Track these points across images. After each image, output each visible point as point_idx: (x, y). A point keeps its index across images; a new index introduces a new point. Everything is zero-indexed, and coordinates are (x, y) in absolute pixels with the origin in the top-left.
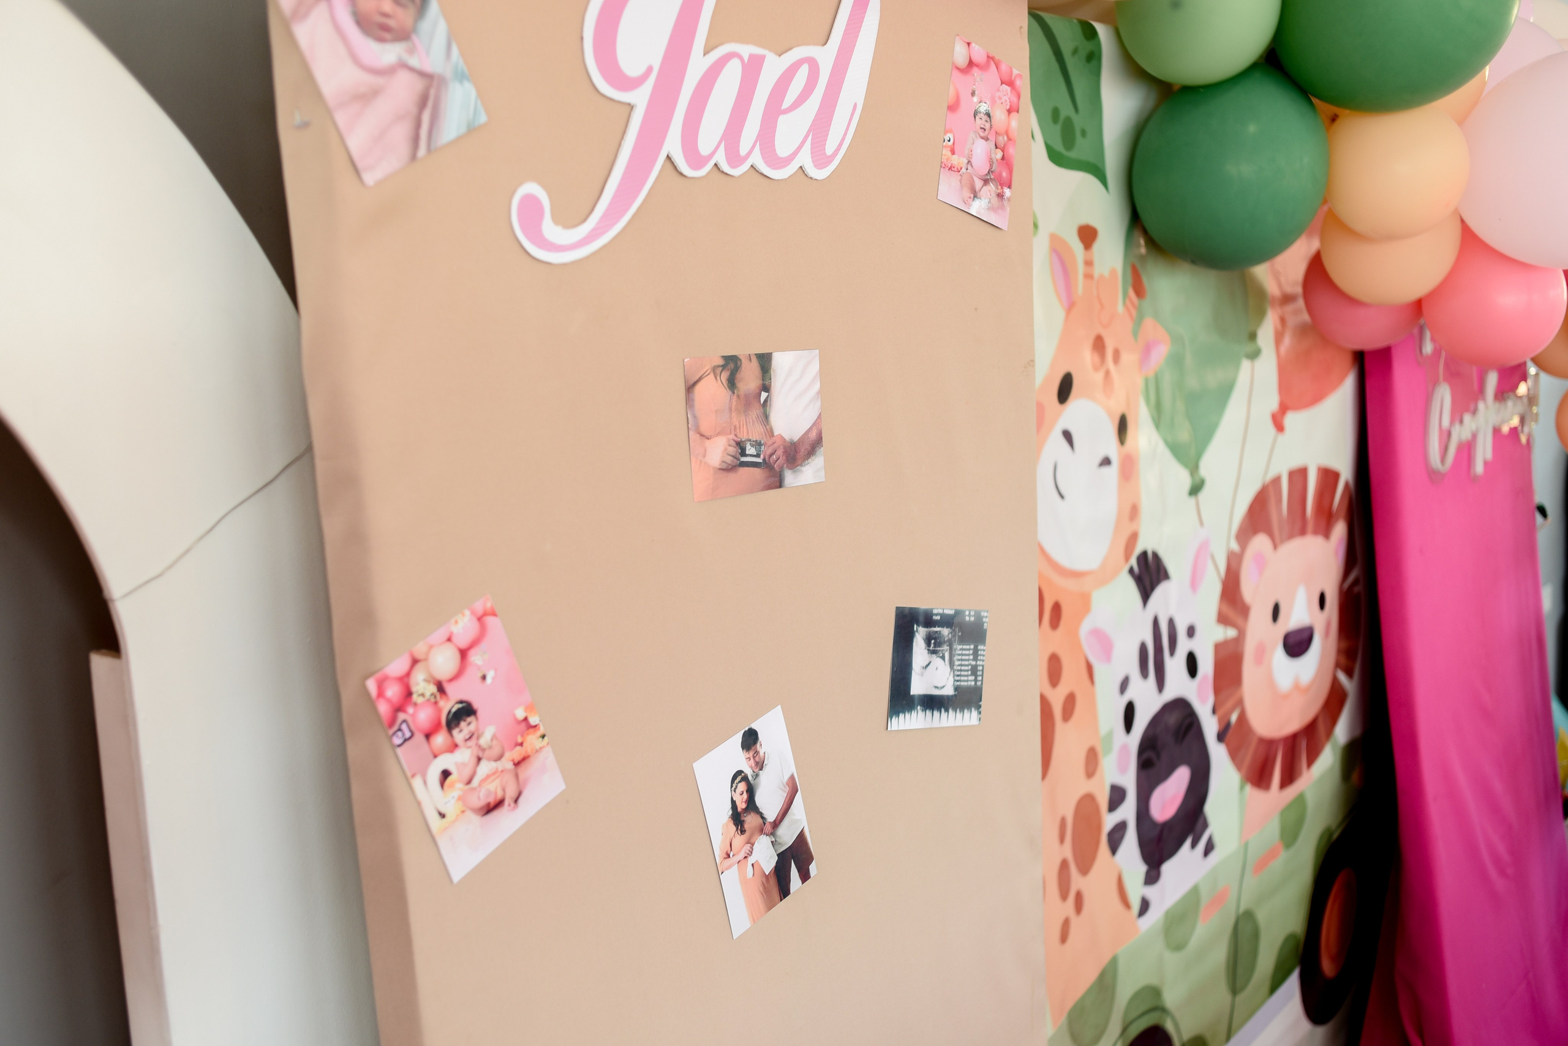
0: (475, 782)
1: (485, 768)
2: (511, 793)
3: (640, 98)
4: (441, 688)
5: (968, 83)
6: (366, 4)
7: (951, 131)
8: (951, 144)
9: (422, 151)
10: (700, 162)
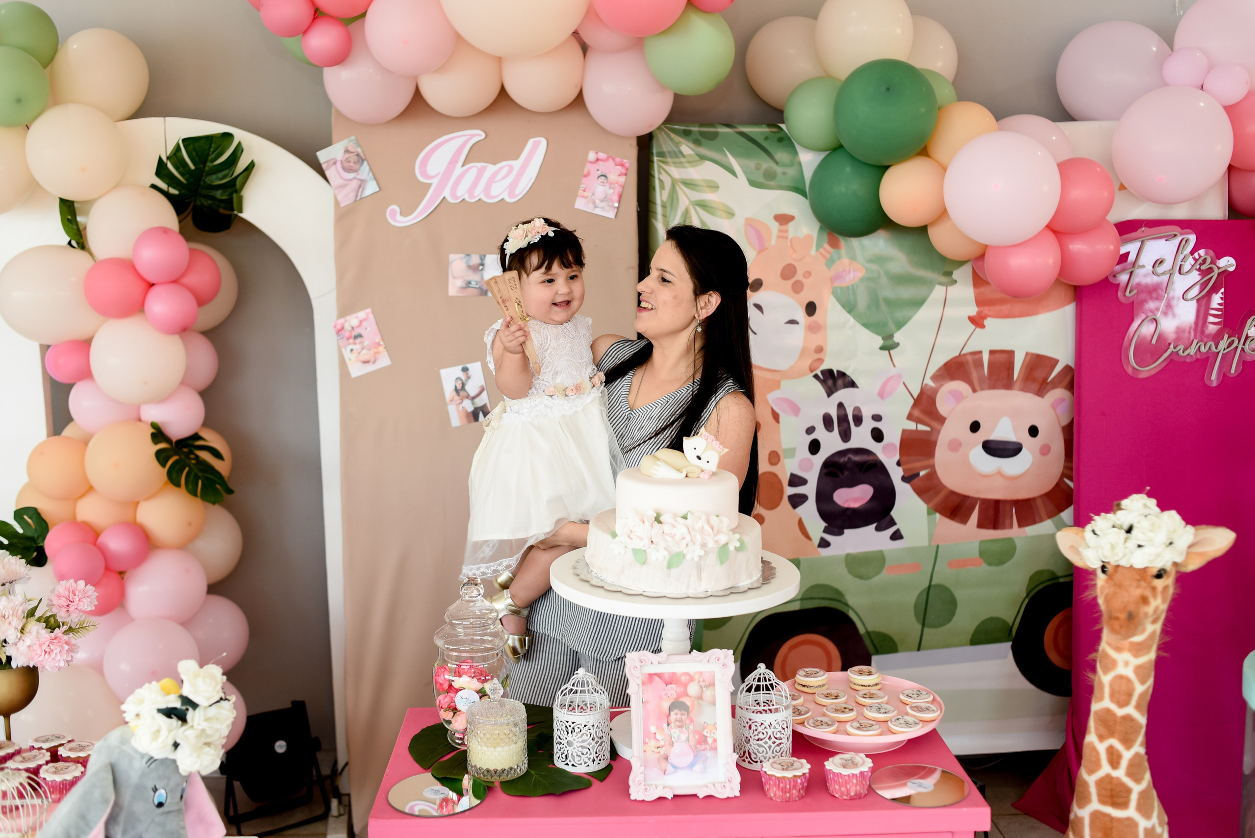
0: (362, 354)
1: (364, 351)
2: (372, 360)
3: (435, 182)
4: (353, 328)
5: (595, 166)
6: (346, 164)
7: (584, 184)
8: (583, 188)
9: (358, 198)
10: (457, 198)
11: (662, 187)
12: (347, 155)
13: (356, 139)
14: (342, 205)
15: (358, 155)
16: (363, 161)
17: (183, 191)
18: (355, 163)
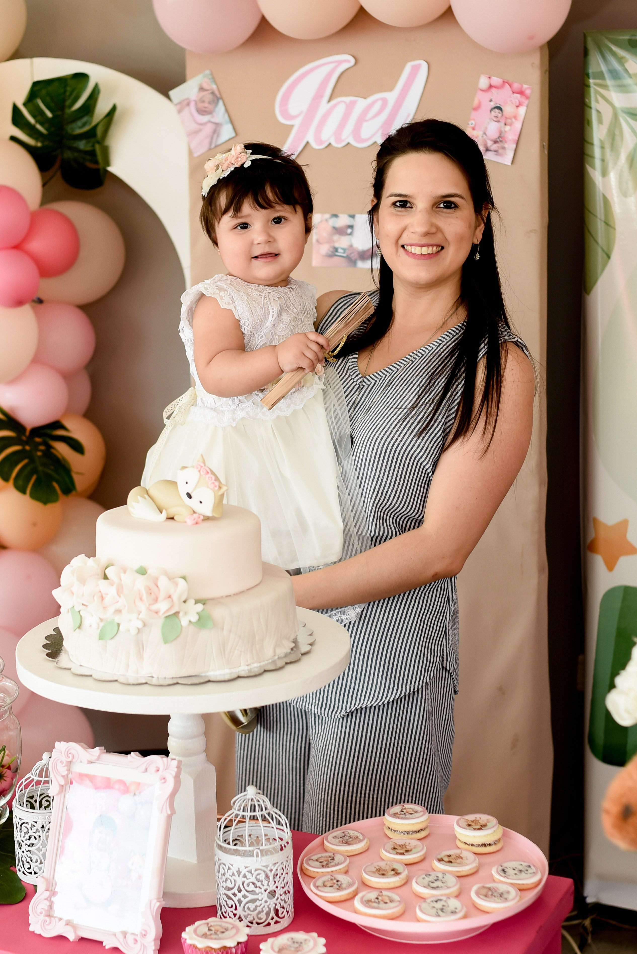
3: (297, 123)
5: (488, 95)
6: (201, 105)
7: (474, 120)
8: (473, 126)
9: (213, 146)
10: (321, 142)
11: (600, 121)
12: (202, 94)
13: (212, 74)
14: (196, 155)
15: (213, 93)
16: (218, 99)
17: (47, 143)
18: (209, 103)
